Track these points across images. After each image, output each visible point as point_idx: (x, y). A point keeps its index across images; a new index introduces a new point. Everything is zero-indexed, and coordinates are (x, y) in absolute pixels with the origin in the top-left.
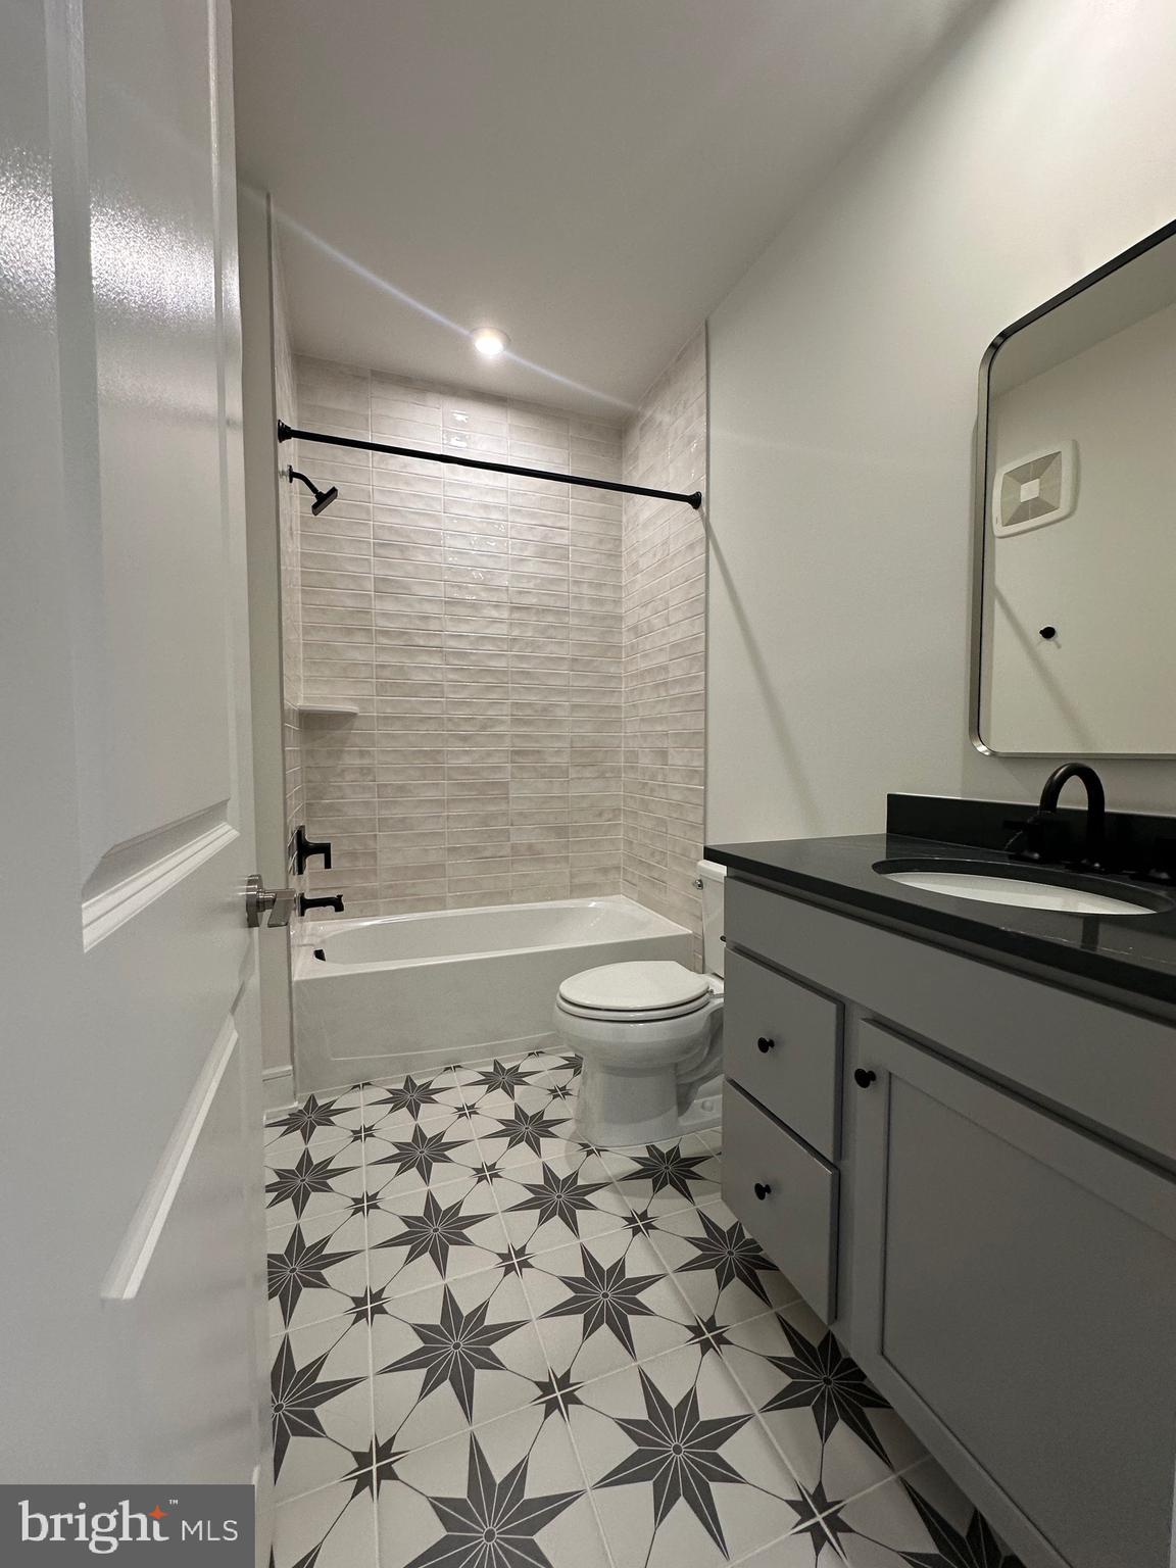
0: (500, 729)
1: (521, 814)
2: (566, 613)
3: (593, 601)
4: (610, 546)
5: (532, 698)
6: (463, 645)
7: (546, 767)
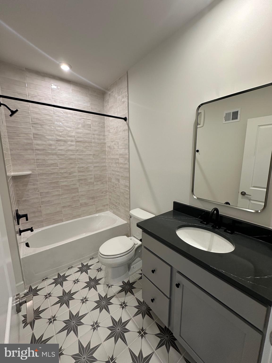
0: (74, 174)
1: (82, 195)
2: (91, 143)
3: (98, 139)
4: (102, 124)
5: (83, 165)
6: (63, 153)
7: (88, 182)
